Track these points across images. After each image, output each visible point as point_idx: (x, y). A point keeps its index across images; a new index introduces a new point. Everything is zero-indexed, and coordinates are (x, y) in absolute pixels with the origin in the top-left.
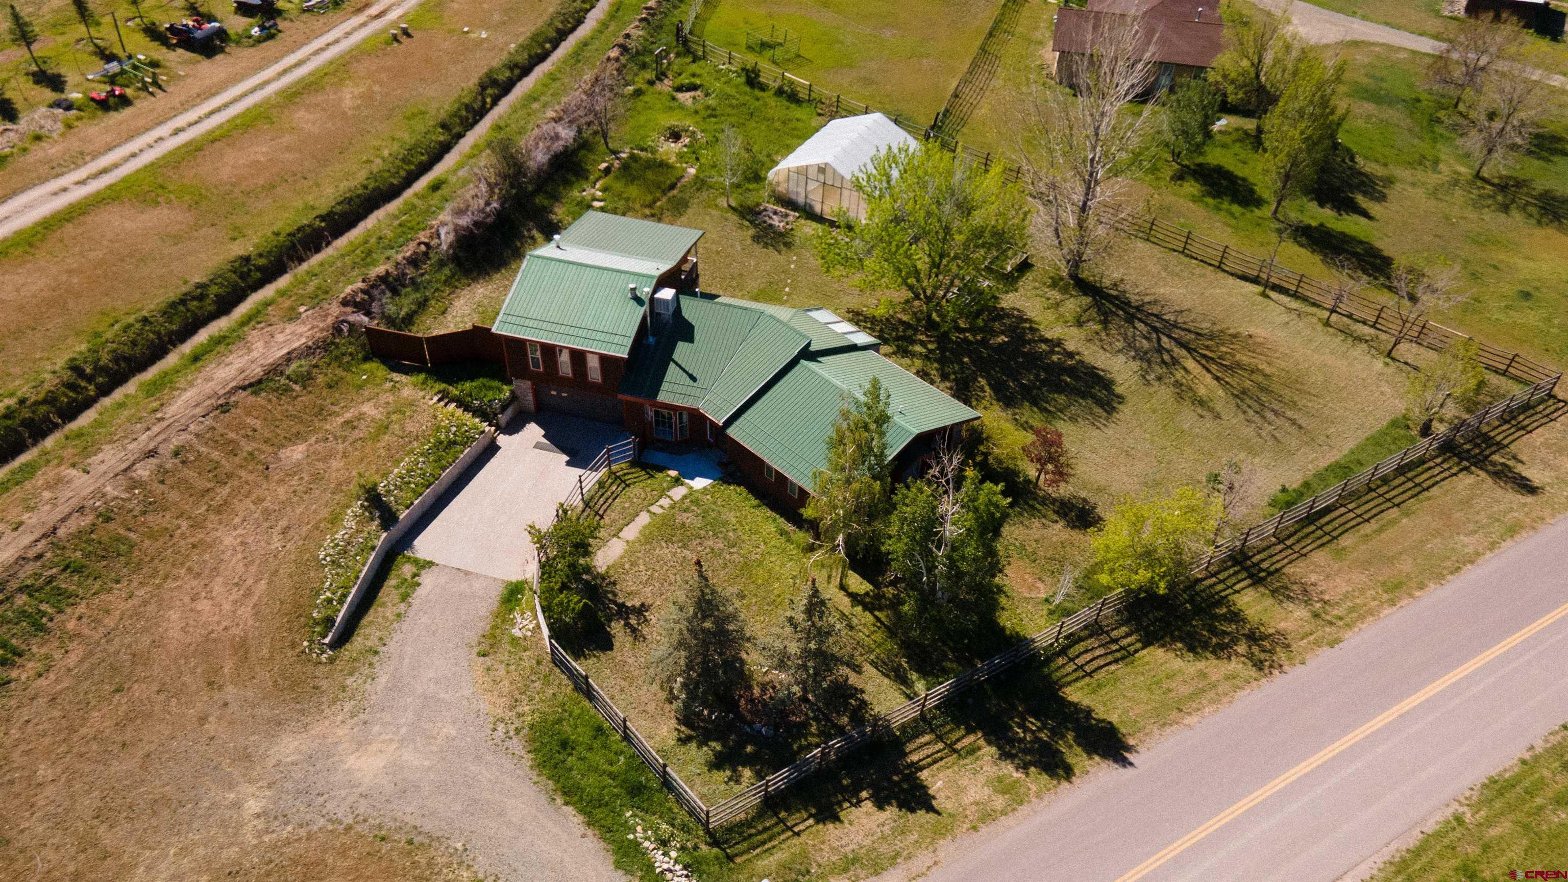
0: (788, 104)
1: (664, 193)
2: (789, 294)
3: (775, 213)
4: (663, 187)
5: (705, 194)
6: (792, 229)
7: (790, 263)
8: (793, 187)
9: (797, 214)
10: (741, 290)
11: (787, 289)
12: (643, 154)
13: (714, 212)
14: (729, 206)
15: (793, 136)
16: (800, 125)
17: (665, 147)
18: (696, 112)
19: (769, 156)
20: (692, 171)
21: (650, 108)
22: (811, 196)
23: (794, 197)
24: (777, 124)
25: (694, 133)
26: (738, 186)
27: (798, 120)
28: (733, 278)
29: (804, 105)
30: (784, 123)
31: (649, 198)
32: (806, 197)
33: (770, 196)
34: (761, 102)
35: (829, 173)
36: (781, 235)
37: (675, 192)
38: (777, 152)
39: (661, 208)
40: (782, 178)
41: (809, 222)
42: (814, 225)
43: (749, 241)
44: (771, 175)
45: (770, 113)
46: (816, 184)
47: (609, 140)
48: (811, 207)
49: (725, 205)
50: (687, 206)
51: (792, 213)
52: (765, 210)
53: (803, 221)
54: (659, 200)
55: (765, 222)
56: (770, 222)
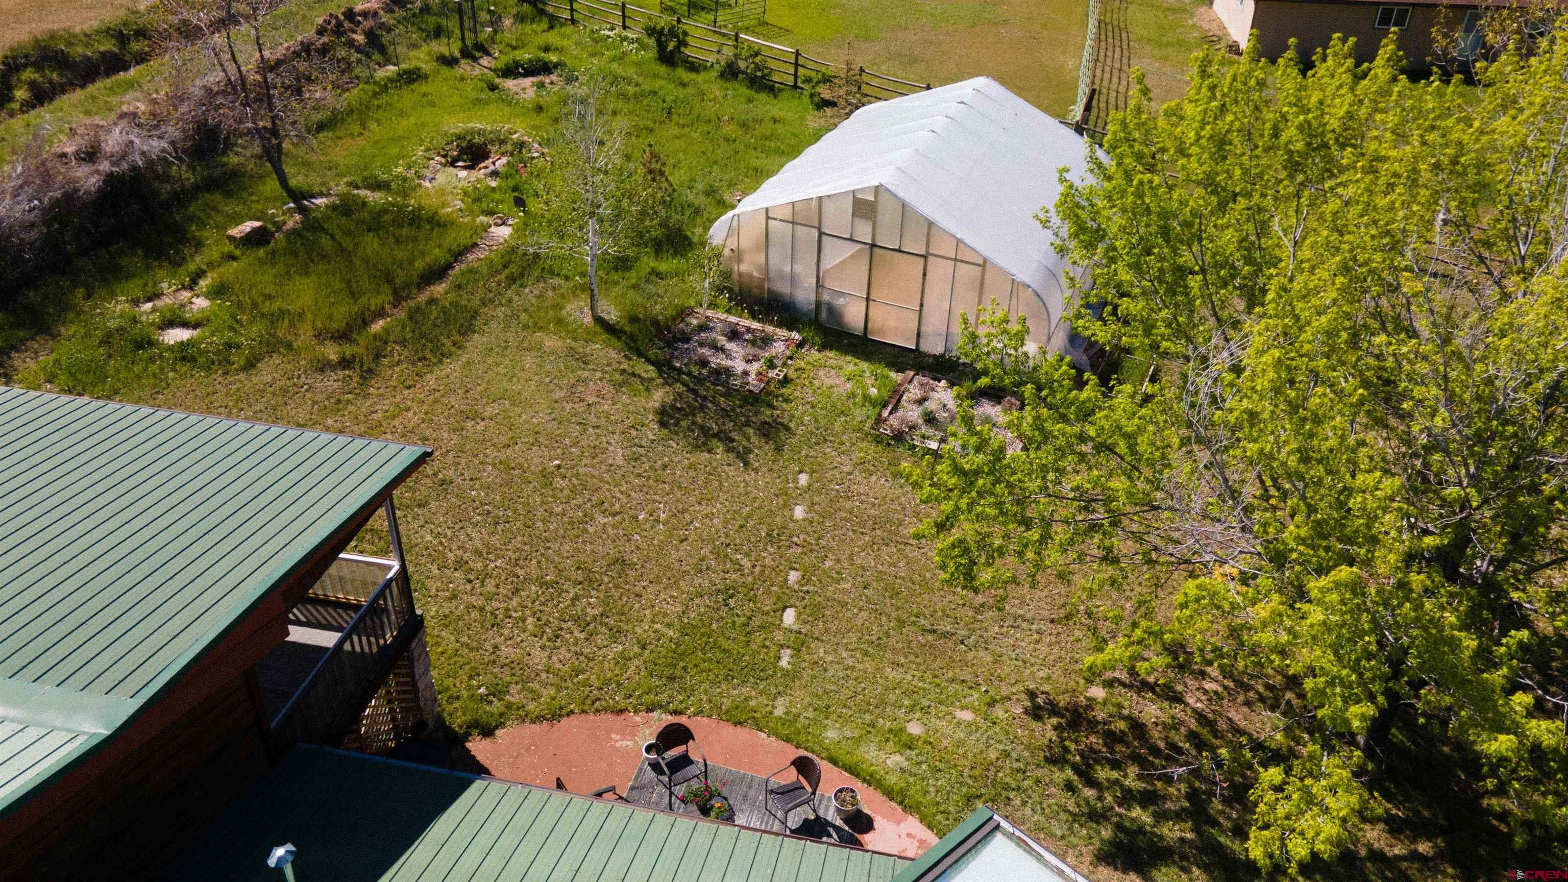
0: (751, 93)
1: (398, 299)
2: (799, 643)
3: (734, 335)
4: (400, 278)
5: (530, 292)
6: (786, 381)
7: (787, 499)
8: (779, 262)
9: (796, 336)
10: (616, 634)
11: (789, 617)
12: (374, 198)
13: (551, 342)
14: (599, 320)
15: (767, 152)
16: (779, 128)
17: (441, 178)
18: (539, 109)
19: (710, 192)
20: (504, 232)
21: (433, 105)
22: (831, 284)
23: (783, 288)
24: (729, 130)
25: (521, 145)
26: (622, 264)
27: (775, 121)
28: (590, 581)
29: (785, 94)
30: (744, 125)
31: (343, 312)
32: (819, 285)
33: (720, 290)
34: (689, 90)
35: (887, 216)
36: (753, 399)
37: (439, 289)
38: (731, 185)
39: (382, 339)
40: (749, 238)
41: (831, 356)
42: (851, 365)
43: (652, 430)
44: (718, 233)
45: (710, 109)
46: (851, 249)
47: (288, 169)
48: (834, 313)
49: (588, 320)
50: (467, 330)
51: (783, 333)
52: (703, 328)
53: (815, 355)
54: (380, 313)
55: (704, 363)
56: (717, 360)
